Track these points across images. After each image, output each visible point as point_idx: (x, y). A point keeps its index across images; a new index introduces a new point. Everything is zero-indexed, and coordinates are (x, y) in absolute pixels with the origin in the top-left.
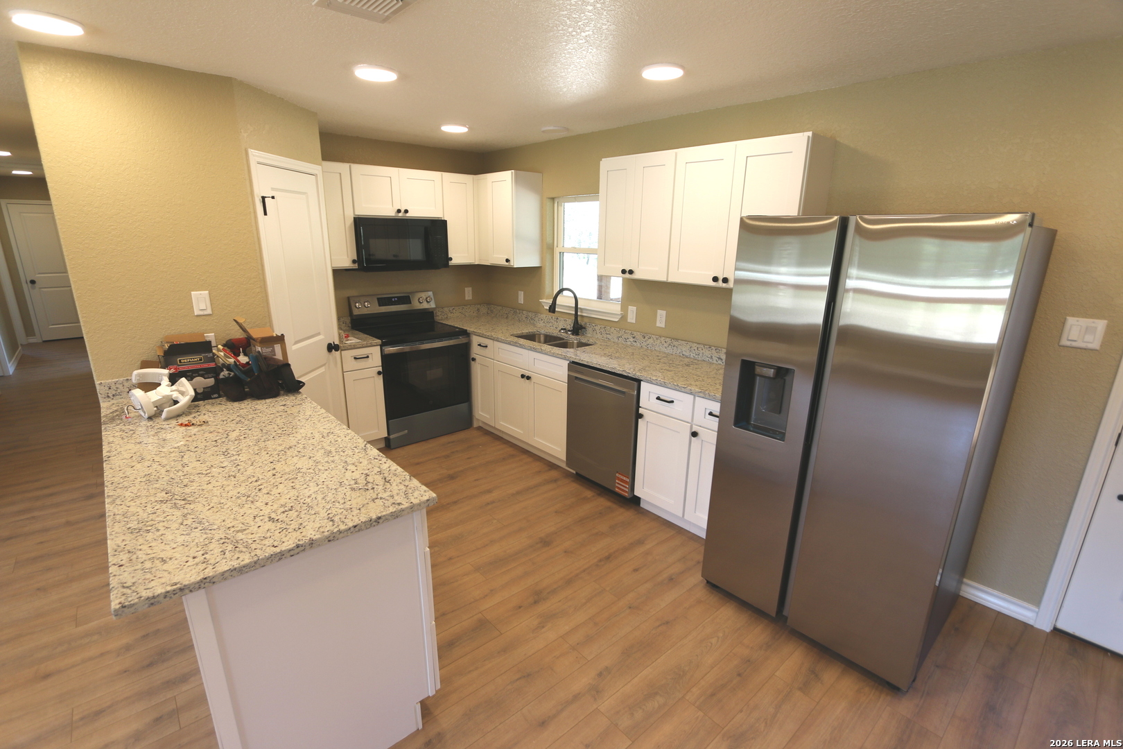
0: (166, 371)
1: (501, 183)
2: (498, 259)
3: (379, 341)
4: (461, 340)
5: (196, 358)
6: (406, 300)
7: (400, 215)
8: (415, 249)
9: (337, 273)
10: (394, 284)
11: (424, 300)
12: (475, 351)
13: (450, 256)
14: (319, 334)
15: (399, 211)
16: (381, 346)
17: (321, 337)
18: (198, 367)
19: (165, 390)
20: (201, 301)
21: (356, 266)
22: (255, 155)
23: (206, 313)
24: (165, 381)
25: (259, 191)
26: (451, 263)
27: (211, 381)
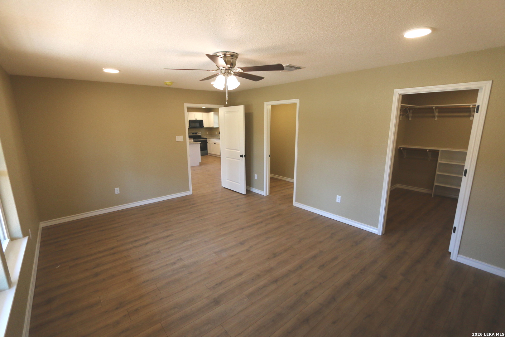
1: (212, 114)
2: (211, 126)
4: (206, 139)
6: (196, 133)
7: (196, 120)
8: (198, 125)
10: (194, 131)
11: (199, 134)
12: (208, 141)
13: (204, 126)
16: (193, 139)
21: (189, 128)
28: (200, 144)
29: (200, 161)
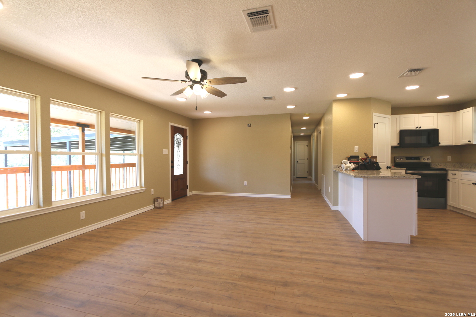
0: (349, 161)
1: (468, 113)
3: (405, 169)
4: (443, 172)
5: (355, 159)
6: (418, 158)
7: (418, 129)
8: (423, 140)
9: (393, 148)
10: (413, 153)
11: (426, 160)
12: (450, 176)
13: (439, 142)
14: (384, 162)
15: (417, 127)
16: (406, 170)
17: (385, 164)
18: (355, 161)
19: (348, 165)
20: (356, 149)
21: (399, 145)
22: (374, 114)
23: (357, 151)
24: (349, 163)
25: (374, 122)
26: (440, 145)
27: (357, 165)
28: (418, 179)
29: (415, 233)
